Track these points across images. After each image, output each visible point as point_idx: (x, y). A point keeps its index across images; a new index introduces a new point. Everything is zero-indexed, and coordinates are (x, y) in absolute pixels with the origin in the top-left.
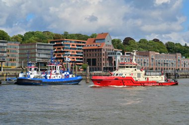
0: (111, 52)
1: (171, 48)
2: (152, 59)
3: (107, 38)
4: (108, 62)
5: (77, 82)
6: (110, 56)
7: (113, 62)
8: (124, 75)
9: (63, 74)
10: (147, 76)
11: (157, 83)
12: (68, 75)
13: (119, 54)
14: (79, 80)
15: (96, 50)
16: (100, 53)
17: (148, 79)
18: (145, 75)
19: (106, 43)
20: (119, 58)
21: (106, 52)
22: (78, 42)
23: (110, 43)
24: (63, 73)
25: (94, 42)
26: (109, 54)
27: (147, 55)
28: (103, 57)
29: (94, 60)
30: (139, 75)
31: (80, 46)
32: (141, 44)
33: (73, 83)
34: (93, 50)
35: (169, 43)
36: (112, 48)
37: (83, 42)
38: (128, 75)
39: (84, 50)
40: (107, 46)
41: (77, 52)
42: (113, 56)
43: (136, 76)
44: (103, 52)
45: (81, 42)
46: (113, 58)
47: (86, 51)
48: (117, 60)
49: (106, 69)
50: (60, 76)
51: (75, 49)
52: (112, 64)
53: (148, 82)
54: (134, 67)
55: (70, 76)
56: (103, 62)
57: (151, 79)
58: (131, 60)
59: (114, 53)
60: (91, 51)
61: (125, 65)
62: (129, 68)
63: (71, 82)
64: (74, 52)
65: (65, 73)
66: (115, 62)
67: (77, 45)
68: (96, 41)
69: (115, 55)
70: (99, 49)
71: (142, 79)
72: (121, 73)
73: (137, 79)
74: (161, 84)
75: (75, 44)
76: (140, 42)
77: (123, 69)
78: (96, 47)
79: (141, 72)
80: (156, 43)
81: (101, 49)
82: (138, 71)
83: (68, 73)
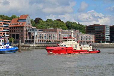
0: (30, 29)
1: (70, 26)
2: (59, 34)
3: (27, 19)
4: (28, 36)
5: (14, 51)
6: (29, 32)
7: (32, 37)
8: (67, 46)
9: (5, 46)
10: (81, 47)
11: (88, 51)
12: (9, 46)
13: (36, 30)
14: (16, 50)
15: (19, 27)
16: (22, 29)
17: (82, 49)
18: (80, 46)
19: (27, 22)
20: (36, 33)
21: (26, 29)
22: (5, 21)
23: (30, 22)
24: (5, 44)
25: (18, 21)
26: (29, 30)
27: (55, 31)
28: (25, 33)
29: (18, 35)
30: (76, 46)
31: (6, 24)
32: (49, 23)
33: (12, 52)
34: (17, 27)
35: (68, 22)
36: (31, 26)
37: (8, 22)
38: (69, 46)
39: (10, 28)
40: (27, 24)
41: (3, 29)
42: (32, 32)
43: (75, 47)
44: (25, 29)
45: (6, 21)
46: (32, 33)
47: (11, 28)
48: (35, 35)
49: (26, 42)
50: (3, 47)
51: (2, 26)
52: (31, 38)
53: (82, 51)
54: (73, 41)
55: (10, 47)
56: (25, 36)
57: (84, 49)
58: (71, 36)
59: (33, 30)
60: (16, 28)
61: (67, 39)
62: (70, 41)
63: (11, 51)
64: (2, 29)
65: (6, 45)
66: (33, 36)
67: (3, 24)
68: (19, 21)
69: (33, 31)
70: (21, 27)
71: (78, 49)
72: (65, 44)
73: (75, 49)
74: (90, 52)
75: (2, 23)
76: (47, 21)
77: (66, 42)
78: (19, 25)
79: (77, 44)
80: (59, 22)
81: (23, 27)
82: (76, 43)
83: (8, 45)
